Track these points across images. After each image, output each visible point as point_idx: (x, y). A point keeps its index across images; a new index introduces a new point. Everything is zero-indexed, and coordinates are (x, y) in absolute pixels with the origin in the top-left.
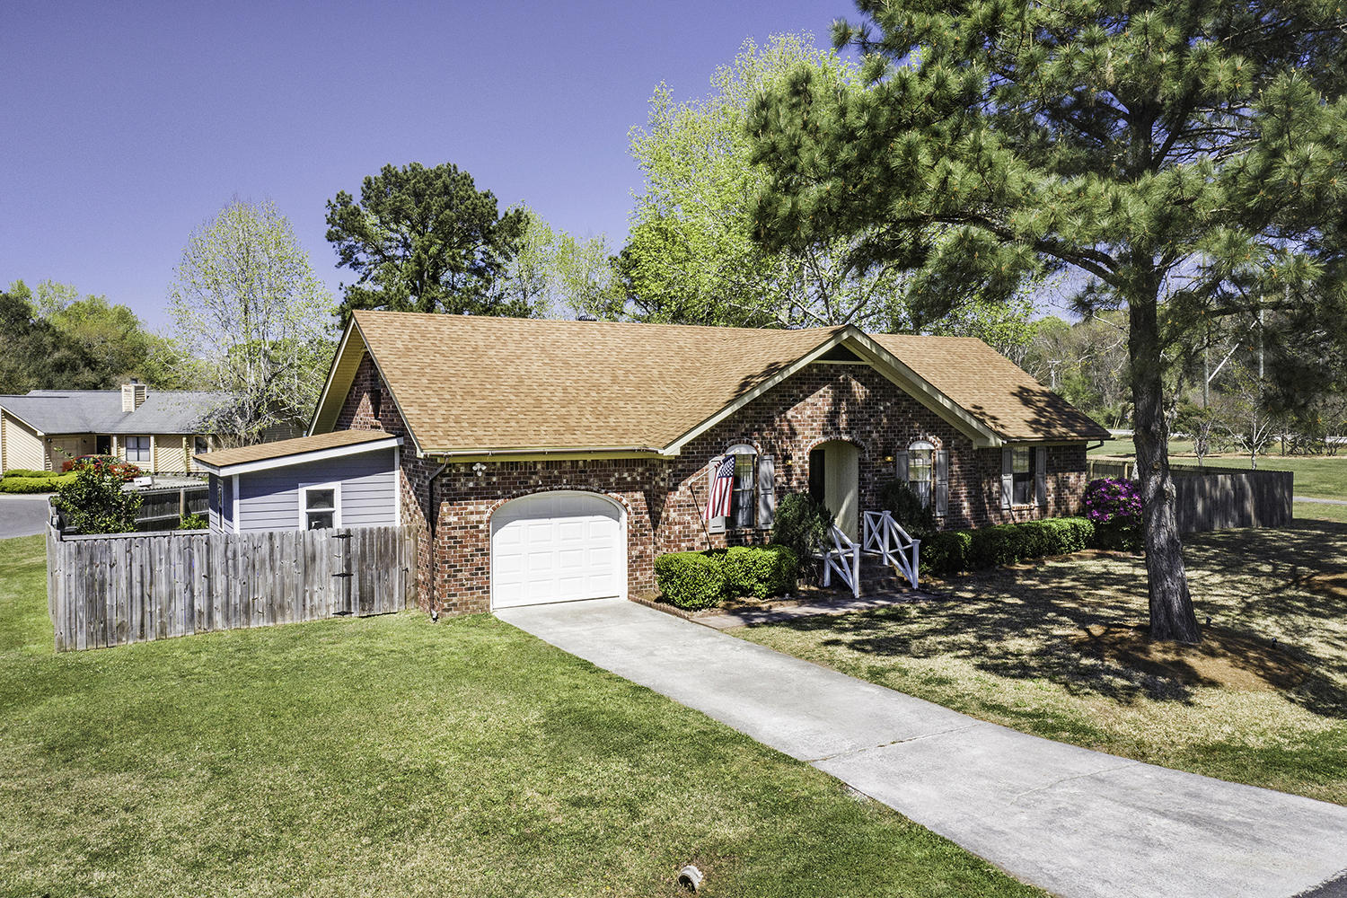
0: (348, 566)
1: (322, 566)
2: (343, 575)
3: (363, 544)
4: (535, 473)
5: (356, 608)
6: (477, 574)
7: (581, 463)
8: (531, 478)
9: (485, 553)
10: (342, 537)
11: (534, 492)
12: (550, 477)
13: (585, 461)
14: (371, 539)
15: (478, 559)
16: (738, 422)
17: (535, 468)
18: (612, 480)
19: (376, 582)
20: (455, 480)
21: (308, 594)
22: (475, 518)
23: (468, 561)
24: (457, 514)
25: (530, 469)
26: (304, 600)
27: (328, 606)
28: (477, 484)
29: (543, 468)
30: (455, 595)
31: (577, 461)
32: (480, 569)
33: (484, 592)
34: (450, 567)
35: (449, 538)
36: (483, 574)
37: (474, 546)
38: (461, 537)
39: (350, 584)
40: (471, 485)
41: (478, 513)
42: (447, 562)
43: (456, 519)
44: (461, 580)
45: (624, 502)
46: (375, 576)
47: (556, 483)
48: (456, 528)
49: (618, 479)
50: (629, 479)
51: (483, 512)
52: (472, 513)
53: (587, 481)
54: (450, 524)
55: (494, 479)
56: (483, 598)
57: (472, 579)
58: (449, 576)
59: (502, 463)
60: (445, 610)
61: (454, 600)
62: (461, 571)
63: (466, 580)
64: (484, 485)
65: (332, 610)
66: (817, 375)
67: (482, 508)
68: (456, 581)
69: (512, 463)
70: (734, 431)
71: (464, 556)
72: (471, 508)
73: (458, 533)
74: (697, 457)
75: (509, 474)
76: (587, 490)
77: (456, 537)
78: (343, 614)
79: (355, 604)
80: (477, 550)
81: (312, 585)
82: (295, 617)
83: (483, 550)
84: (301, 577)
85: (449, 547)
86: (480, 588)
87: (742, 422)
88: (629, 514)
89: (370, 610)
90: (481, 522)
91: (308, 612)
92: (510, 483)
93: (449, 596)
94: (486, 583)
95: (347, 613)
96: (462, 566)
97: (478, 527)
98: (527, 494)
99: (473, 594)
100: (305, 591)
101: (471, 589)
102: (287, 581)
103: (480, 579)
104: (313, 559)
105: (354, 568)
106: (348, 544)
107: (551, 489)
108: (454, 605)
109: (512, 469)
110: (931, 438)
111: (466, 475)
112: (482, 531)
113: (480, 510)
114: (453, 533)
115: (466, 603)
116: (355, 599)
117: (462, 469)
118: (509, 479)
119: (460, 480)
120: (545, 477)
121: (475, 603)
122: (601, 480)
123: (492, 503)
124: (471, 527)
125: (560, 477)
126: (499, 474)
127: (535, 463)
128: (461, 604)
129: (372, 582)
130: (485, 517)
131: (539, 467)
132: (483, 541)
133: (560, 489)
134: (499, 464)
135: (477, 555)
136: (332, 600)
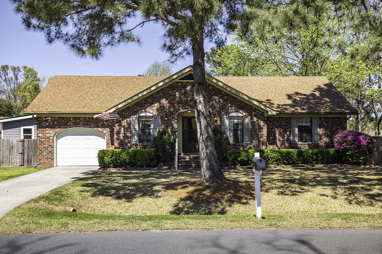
0: (23, 151)
1: (15, 150)
2: (22, 153)
3: (28, 144)
4: (70, 121)
5: (26, 164)
6: (49, 154)
7: (87, 118)
8: (69, 123)
9: (52, 147)
10: (22, 141)
11: (70, 127)
12: (76, 123)
13: (89, 118)
14: (31, 143)
15: (50, 149)
16: (144, 103)
17: (70, 119)
18: (99, 124)
19: (33, 156)
20: (42, 123)
21: (11, 158)
22: (48, 135)
23: (46, 149)
24: (42, 133)
25: (68, 120)
26: (10, 160)
27: (17, 163)
28: (49, 124)
29: (73, 120)
30: (41, 160)
31: (86, 117)
32: (50, 152)
33: (52, 160)
34: (40, 150)
35: (39, 141)
36: (51, 154)
37: (48, 144)
38: (44, 141)
39: (24, 156)
40: (47, 124)
41: (50, 133)
42: (39, 149)
43: (42, 135)
44: (44, 155)
45: (104, 132)
46: (32, 155)
47: (78, 125)
48: (42, 138)
49: (102, 124)
50: (106, 124)
51: (51, 133)
52: (47, 133)
53: (90, 124)
54: (40, 137)
55: (55, 123)
56: (51, 162)
57: (47, 155)
58: (39, 154)
59: (58, 117)
60: (38, 164)
61: (41, 161)
62: (44, 152)
63: (46, 155)
64: (52, 124)
65: (18, 164)
66: (180, 86)
67: (51, 132)
68: (42, 155)
69: (62, 117)
70: (142, 107)
71: (45, 147)
72: (47, 132)
73: (42, 140)
74: (126, 116)
75: (61, 121)
76: (90, 127)
77: (42, 141)
78: (22, 165)
79: (26, 163)
80: (49, 146)
81: (12, 156)
82: (7, 165)
83: (51, 146)
84: (8, 153)
85: (39, 144)
86: (50, 158)
87: (146, 104)
88: (107, 136)
89: (30, 165)
90: (51, 137)
91: (10, 164)
92: (61, 124)
93: (39, 160)
94: (52, 157)
95: (23, 165)
96: (44, 150)
97: (49, 138)
98: (67, 128)
99: (48, 160)
100: (10, 158)
101: (47, 158)
102: (4, 154)
103: (50, 155)
104: (13, 148)
105: (26, 151)
106: (24, 144)
107: (76, 127)
108: (41, 163)
109: (62, 119)
110: (241, 111)
111: (45, 121)
112: (51, 140)
113: (50, 132)
114: (41, 140)
115: (45, 163)
116: (26, 161)
117: (44, 119)
118: (61, 123)
119: (43, 123)
120: (74, 123)
121: (48, 163)
122: (95, 124)
123: (54, 130)
124: (47, 138)
125: (79, 123)
126: (57, 121)
127: (70, 118)
128: (43, 163)
129: (31, 156)
130: (52, 135)
131: (72, 119)
132: (51, 143)
133: (79, 127)
134: (57, 118)
135: (49, 147)
136: (18, 161)
